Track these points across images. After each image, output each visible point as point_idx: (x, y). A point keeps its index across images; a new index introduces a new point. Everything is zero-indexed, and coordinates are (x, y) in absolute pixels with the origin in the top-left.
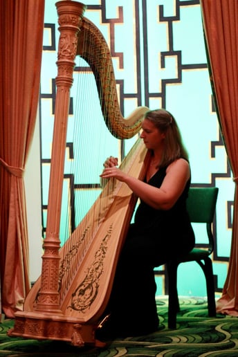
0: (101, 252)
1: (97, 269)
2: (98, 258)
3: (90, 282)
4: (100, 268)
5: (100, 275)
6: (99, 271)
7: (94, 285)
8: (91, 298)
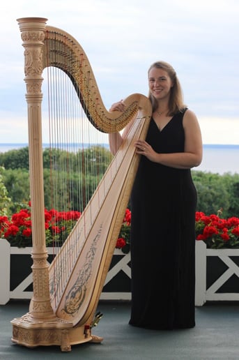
0: (91, 253)
1: (87, 271)
2: (88, 259)
3: (80, 285)
4: (89, 270)
5: (88, 277)
6: (88, 273)
7: (83, 288)
8: (80, 301)
